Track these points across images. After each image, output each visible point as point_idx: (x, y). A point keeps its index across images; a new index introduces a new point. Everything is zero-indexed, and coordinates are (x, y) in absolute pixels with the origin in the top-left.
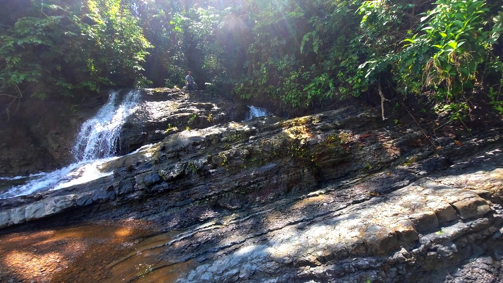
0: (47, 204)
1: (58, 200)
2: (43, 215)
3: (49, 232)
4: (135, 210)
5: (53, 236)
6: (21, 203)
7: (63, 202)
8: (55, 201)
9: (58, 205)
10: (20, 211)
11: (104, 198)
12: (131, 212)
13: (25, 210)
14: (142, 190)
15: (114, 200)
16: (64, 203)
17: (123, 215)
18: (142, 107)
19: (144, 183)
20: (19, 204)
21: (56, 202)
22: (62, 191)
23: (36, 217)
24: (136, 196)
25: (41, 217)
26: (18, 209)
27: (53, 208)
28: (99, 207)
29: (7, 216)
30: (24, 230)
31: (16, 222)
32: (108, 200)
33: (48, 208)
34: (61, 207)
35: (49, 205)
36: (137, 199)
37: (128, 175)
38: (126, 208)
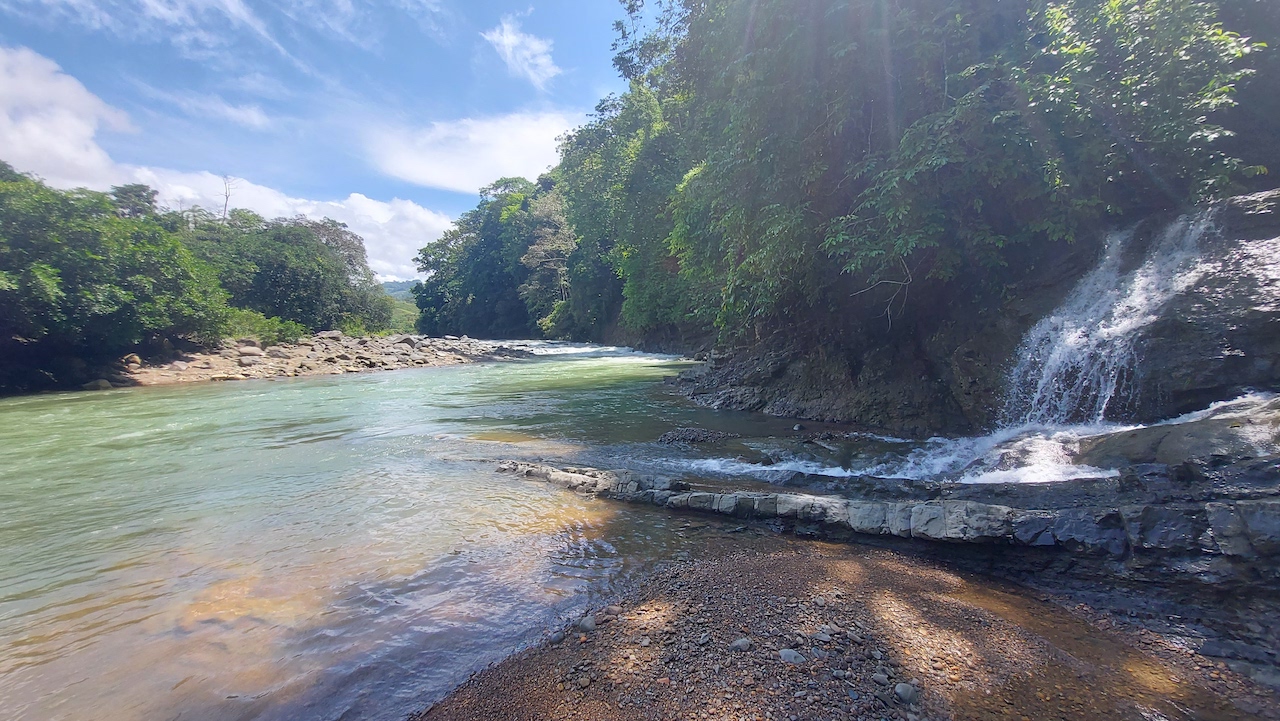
0: (950, 513)
1: (973, 512)
2: (942, 535)
3: (952, 579)
4: (1199, 621)
5: (959, 591)
6: (904, 492)
7: (984, 518)
8: (966, 510)
9: (973, 521)
10: (903, 510)
11: (1088, 541)
12: (1181, 621)
13: (910, 511)
14: (1232, 558)
15: (1121, 559)
16: (984, 522)
17: (1150, 617)
18: (1225, 264)
19: (1244, 534)
20: (901, 495)
21: (970, 513)
22: (979, 490)
23: (929, 533)
24: (1205, 573)
25: (939, 537)
26: (900, 505)
27: (963, 526)
28: (1072, 565)
29: (882, 513)
30: (908, 553)
31: (894, 532)
32: (1102, 553)
33: (952, 522)
34: (978, 529)
35: (954, 516)
36: (1208, 585)
37: (1175, 492)
38: (1163, 601)
